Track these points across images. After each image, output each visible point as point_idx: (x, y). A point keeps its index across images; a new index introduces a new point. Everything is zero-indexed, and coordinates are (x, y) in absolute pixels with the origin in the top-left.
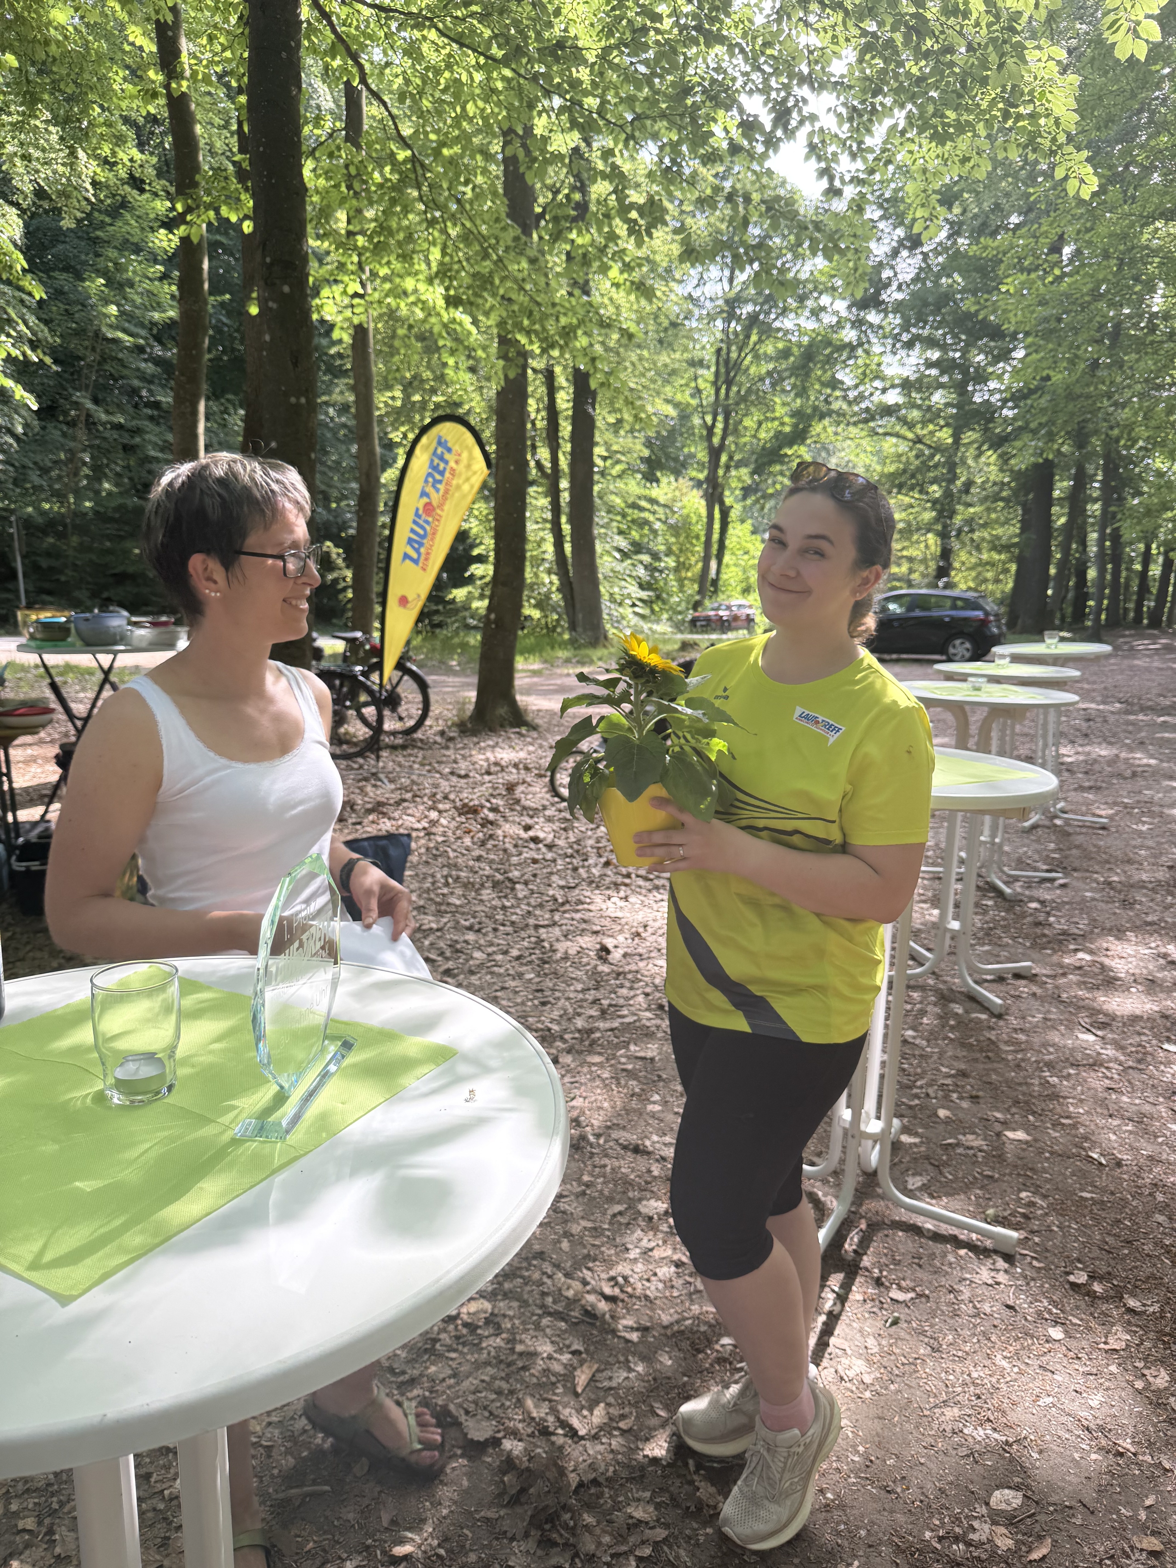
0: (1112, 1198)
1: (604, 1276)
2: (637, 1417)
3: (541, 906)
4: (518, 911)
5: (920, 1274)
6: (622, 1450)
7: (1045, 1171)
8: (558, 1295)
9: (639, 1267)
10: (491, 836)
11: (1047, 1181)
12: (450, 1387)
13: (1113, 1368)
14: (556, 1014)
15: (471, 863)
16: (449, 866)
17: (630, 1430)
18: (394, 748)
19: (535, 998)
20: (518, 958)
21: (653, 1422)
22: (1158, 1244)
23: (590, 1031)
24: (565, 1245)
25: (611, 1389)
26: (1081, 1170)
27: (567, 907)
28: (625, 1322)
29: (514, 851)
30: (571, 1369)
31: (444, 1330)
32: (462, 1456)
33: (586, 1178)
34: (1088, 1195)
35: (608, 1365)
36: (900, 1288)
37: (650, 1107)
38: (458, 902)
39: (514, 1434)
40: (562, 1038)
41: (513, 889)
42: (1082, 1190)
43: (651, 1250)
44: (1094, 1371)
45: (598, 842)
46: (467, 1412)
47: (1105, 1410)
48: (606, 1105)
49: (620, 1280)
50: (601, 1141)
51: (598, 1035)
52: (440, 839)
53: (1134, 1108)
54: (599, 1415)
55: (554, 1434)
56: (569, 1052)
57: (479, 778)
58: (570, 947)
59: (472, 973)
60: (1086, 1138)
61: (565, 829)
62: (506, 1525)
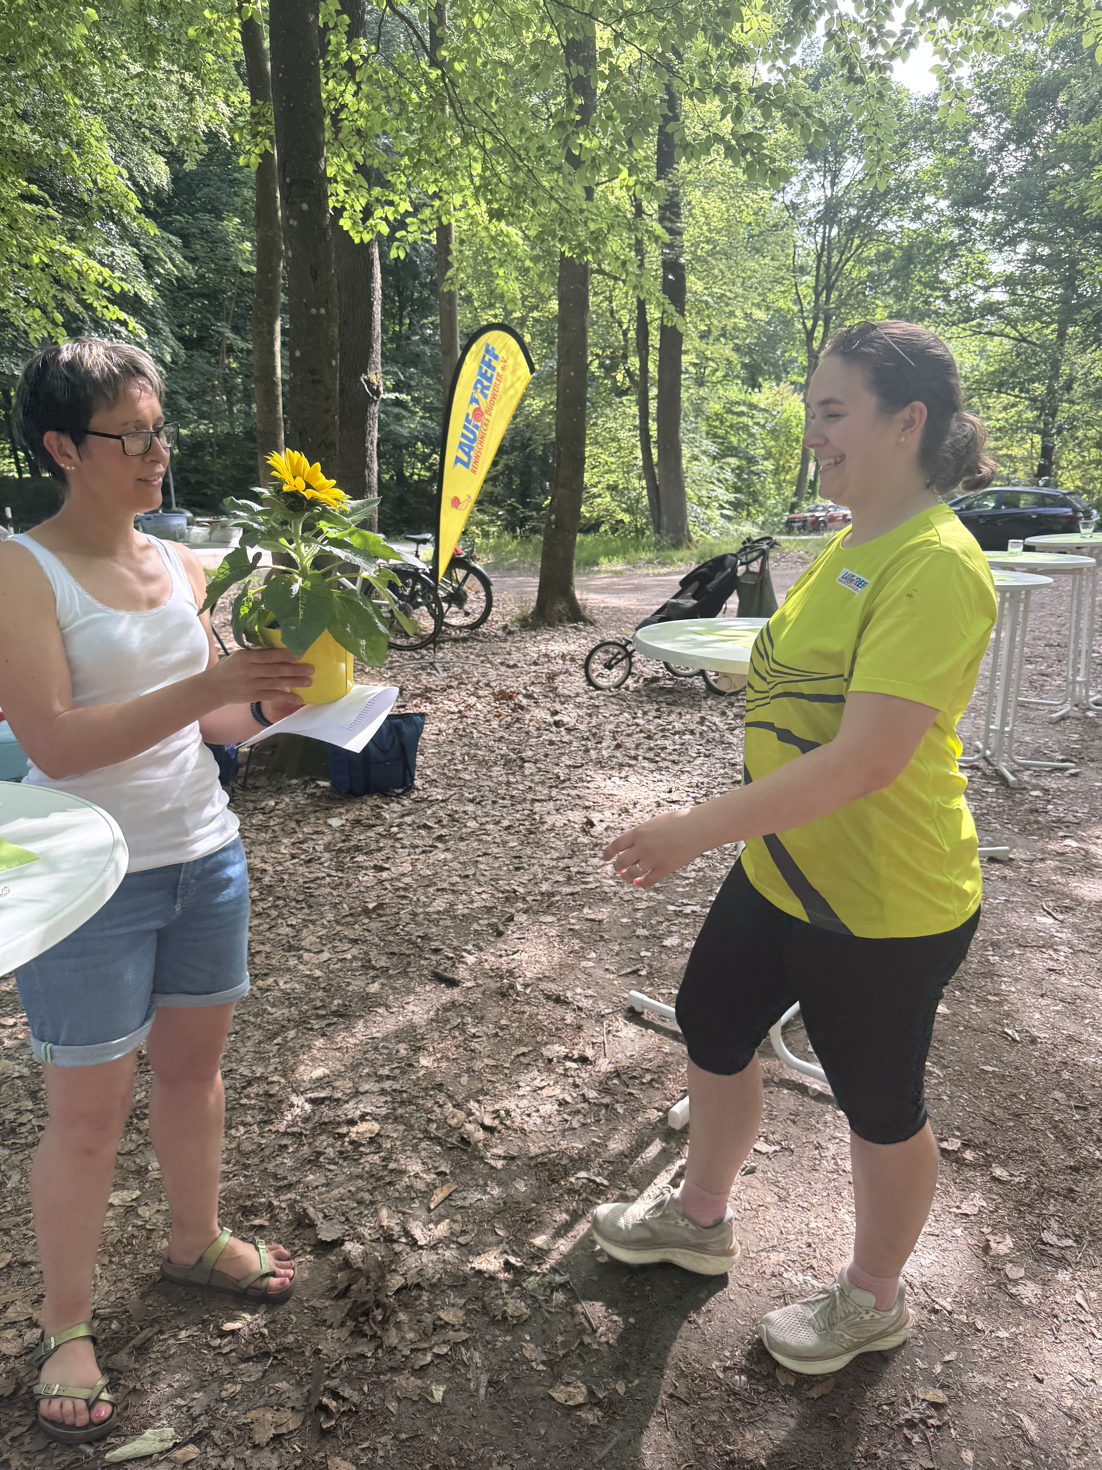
0: (1014, 1073)
1: (490, 1109)
2: (477, 1235)
3: (543, 783)
4: (520, 787)
5: (793, 1130)
6: (452, 1260)
7: (954, 1043)
8: (443, 1123)
9: (524, 1103)
10: (518, 720)
11: (953, 1052)
12: (320, 1194)
13: (958, 1232)
14: (525, 879)
15: (491, 743)
16: (470, 745)
17: (466, 1245)
18: (456, 640)
19: (512, 863)
20: (508, 828)
21: (492, 1239)
22: (1048, 1118)
23: (553, 894)
24: (464, 1079)
25: (462, 1207)
26: (992, 1044)
27: (567, 784)
28: (495, 1151)
29: (535, 733)
30: (432, 1187)
31: (332, 1146)
32: (311, 1253)
33: (503, 1022)
34: (990, 1069)
35: (467, 1186)
36: (767, 1140)
37: (584, 963)
38: (468, 777)
39: (359, 1238)
40: (524, 899)
41: (522, 767)
42: (984, 1064)
43: (541, 1089)
44: (937, 1232)
45: (617, 726)
46: (325, 1217)
47: (936, 1269)
48: (544, 959)
49: (502, 1112)
50: (528, 991)
51: (558, 898)
52: (470, 721)
53: (1071, 990)
54: (442, 1229)
55: (396, 1241)
56: (526, 912)
57: (526, 668)
58: (559, 820)
59: (462, 839)
60: (1008, 1015)
61: (590, 715)
62: (327, 1315)
